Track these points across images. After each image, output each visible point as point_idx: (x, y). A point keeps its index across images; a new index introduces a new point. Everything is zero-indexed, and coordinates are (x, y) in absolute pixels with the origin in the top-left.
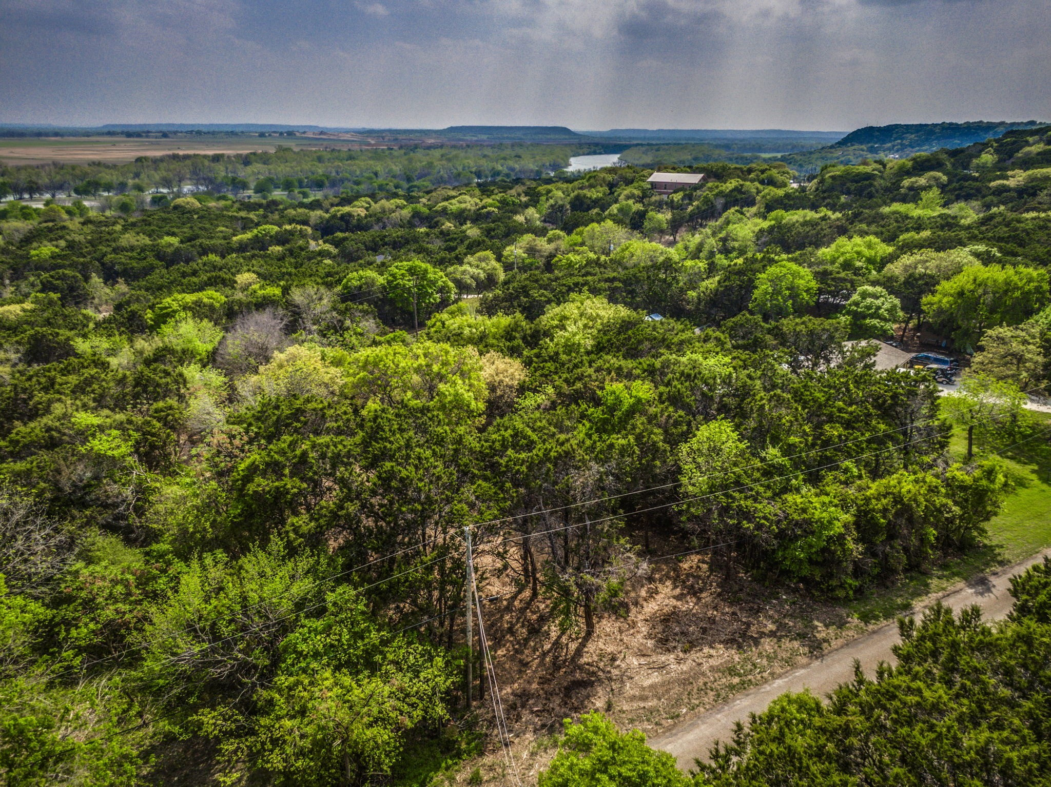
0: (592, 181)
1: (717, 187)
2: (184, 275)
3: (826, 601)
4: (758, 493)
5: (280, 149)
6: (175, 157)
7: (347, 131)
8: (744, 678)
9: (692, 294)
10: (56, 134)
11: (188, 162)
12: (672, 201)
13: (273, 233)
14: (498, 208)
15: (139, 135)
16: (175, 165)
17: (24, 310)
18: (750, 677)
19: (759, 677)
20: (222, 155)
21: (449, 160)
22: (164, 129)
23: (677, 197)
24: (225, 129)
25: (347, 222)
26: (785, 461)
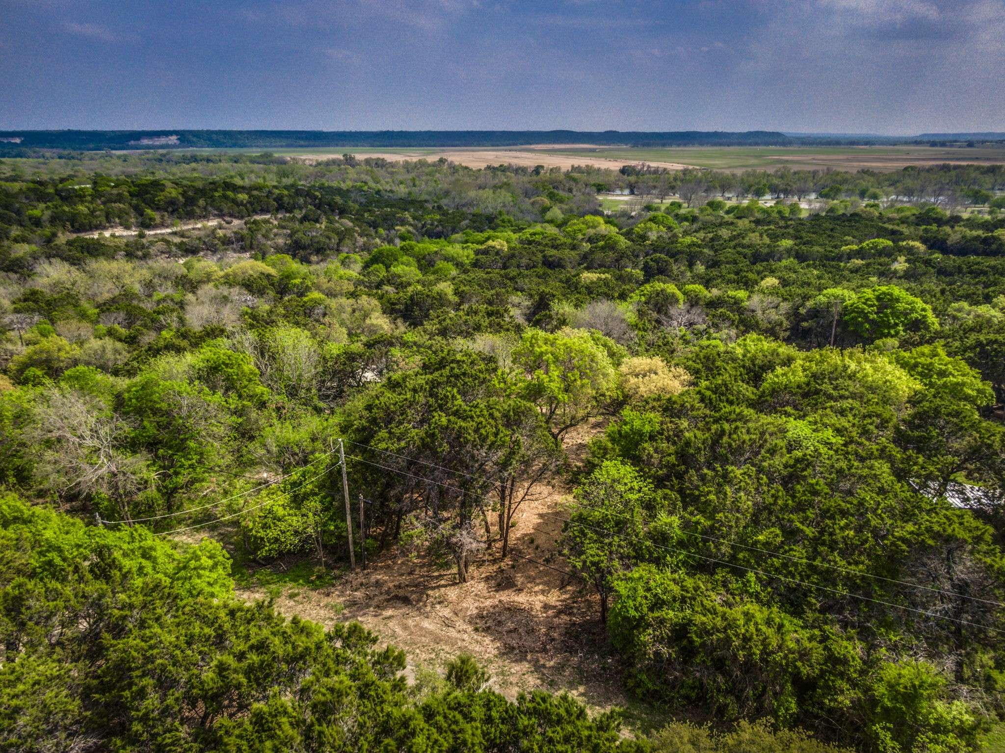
6: (944, 168)
10: (867, 143)
15: (943, 144)
16: (937, 175)
26: (677, 535)
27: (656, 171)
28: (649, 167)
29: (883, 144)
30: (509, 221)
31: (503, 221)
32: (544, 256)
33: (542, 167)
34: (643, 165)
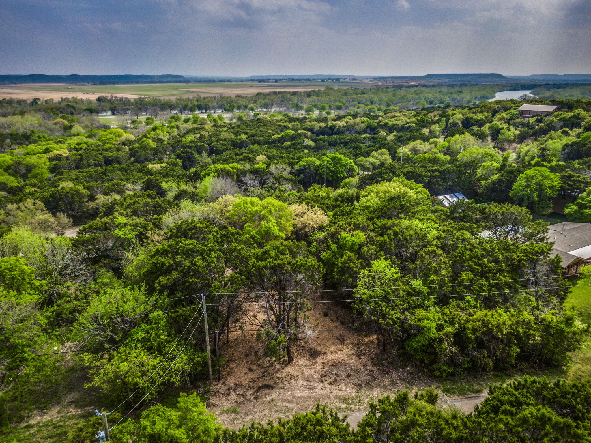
0: (483, 109)
1: (561, 115)
2: (237, 154)
3: (430, 376)
4: (396, 305)
5: (328, 88)
6: (275, 93)
7: (368, 78)
8: (349, 406)
9: (483, 183)
10: (228, 81)
11: (280, 95)
12: (528, 123)
13: (291, 134)
14: (416, 124)
15: (264, 81)
16: (273, 97)
17: (161, 167)
18: (352, 406)
19: (357, 407)
20: (298, 92)
21: (417, 94)
22: (277, 78)
23: (532, 121)
24: (305, 78)
25: (333, 130)
26: (425, 289)
27: (121, 100)
28: (115, 97)
29: (235, 81)
30: (44, 137)
31: (39, 137)
32: (104, 157)
33: (39, 99)
34: (112, 96)
